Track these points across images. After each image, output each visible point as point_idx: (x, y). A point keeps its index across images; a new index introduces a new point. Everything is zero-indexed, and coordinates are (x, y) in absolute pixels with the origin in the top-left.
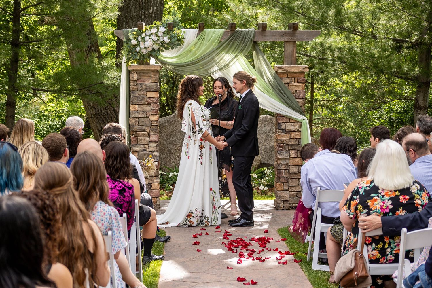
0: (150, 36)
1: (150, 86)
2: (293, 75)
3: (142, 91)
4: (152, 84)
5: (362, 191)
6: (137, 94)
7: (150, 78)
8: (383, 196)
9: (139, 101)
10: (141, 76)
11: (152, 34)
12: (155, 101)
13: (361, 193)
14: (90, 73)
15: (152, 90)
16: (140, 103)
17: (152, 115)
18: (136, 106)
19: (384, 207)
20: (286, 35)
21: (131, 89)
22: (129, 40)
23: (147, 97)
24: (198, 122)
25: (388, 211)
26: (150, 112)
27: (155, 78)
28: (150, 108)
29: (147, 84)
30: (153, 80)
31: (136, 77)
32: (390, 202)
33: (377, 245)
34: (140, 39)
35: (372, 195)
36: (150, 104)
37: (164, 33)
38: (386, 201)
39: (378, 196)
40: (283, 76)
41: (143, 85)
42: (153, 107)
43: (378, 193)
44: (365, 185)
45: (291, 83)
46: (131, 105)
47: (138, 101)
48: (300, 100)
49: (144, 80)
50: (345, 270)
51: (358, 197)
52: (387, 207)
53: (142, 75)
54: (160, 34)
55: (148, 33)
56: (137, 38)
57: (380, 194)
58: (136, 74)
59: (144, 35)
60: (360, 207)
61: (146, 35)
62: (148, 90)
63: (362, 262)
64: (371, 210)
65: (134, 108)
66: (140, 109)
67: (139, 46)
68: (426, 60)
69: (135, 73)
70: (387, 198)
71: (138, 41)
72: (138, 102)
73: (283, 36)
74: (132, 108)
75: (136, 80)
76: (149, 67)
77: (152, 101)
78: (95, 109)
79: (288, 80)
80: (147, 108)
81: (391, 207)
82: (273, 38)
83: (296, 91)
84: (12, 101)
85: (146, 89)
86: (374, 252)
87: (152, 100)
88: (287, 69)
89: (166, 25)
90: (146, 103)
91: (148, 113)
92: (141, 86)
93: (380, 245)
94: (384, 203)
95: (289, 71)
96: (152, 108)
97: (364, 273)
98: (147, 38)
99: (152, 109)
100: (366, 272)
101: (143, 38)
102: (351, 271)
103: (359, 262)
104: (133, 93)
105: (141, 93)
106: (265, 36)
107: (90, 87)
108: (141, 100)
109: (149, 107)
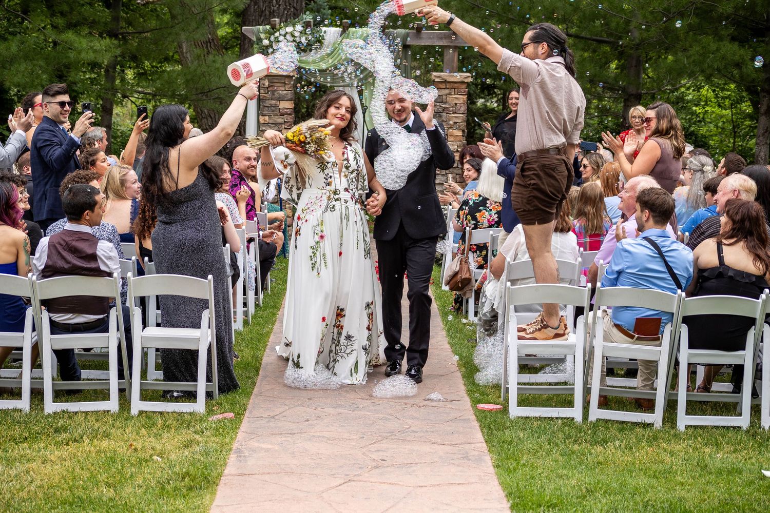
0: (285, 36)
1: (283, 94)
2: (452, 84)
3: (274, 100)
4: (285, 92)
5: (471, 203)
6: (268, 103)
7: (284, 85)
8: (491, 210)
10: (272, 82)
11: (287, 33)
12: (289, 113)
13: (470, 204)
14: (210, 75)
15: (286, 99)
16: (271, 115)
17: (285, 128)
18: (267, 118)
19: (491, 220)
20: (445, 38)
21: (261, 97)
22: (260, 40)
23: (280, 107)
25: (493, 223)
26: (283, 125)
27: (290, 85)
29: (280, 92)
30: (287, 87)
31: (267, 83)
32: (496, 215)
33: (481, 252)
34: (272, 38)
35: (481, 208)
36: (283, 115)
37: (301, 33)
38: (493, 214)
39: (486, 210)
40: (440, 86)
41: (275, 93)
43: (486, 207)
44: (474, 198)
45: (450, 94)
46: (260, 117)
47: (269, 111)
48: (461, 115)
49: (277, 88)
50: (451, 273)
51: (467, 208)
52: (493, 220)
53: (275, 81)
54: (297, 34)
55: (283, 32)
56: (270, 37)
57: (488, 207)
58: (267, 80)
59: (277, 34)
60: (469, 217)
61: (280, 35)
62: (281, 99)
63: (467, 266)
64: (479, 222)
65: (265, 120)
66: (271, 122)
67: (272, 47)
68: (636, 66)
69: (266, 78)
70: (494, 212)
71: (270, 42)
72: (269, 113)
73: (441, 38)
74: (261, 121)
75: (268, 87)
78: (211, 118)
79: (447, 91)
80: (280, 120)
81: (497, 219)
82: (430, 40)
83: (456, 104)
84: (108, 106)
85: (279, 98)
86: (478, 258)
87: (286, 111)
88: (446, 78)
89: (304, 22)
90: (279, 115)
91: (280, 126)
92: (273, 94)
93: (484, 253)
94: (491, 216)
95: (448, 80)
96: (286, 120)
97: (467, 276)
98: (281, 38)
99: (285, 122)
100: (470, 275)
101: (277, 38)
102: (456, 274)
103: (464, 266)
104: (263, 102)
105: (273, 102)
106: (420, 38)
107: (209, 91)
108: (273, 111)
109: (282, 119)
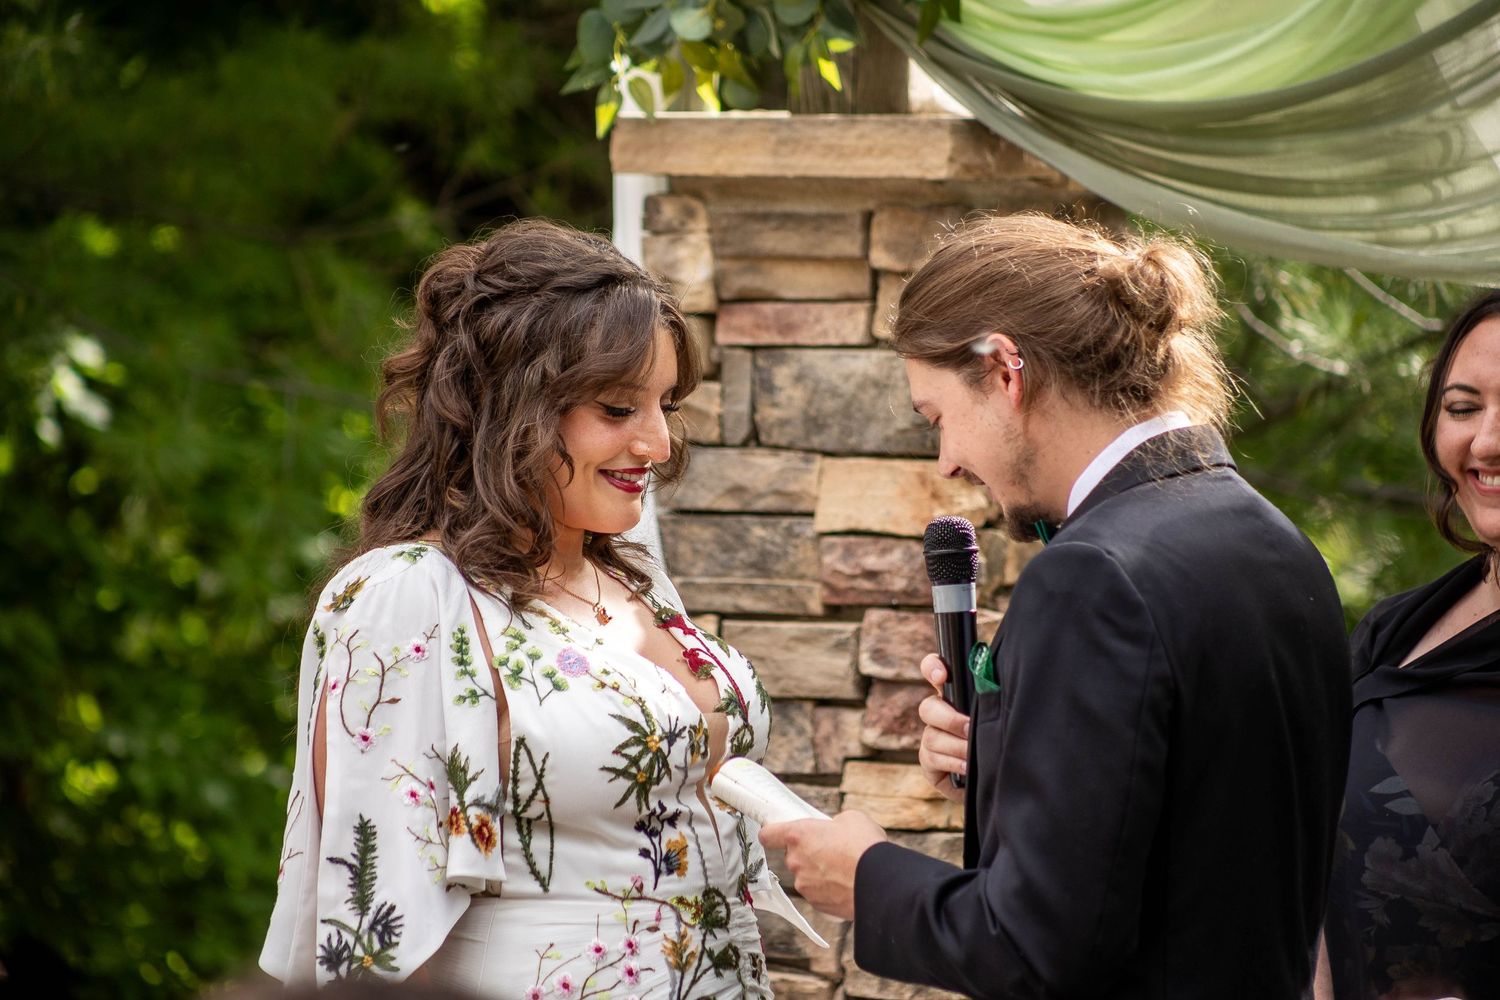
1: (848, 388)
3: (776, 448)
4: (868, 363)
7: (862, 283)
9: (737, 578)
10: (755, 260)
12: (899, 584)
15: (872, 439)
16: (747, 603)
17: (874, 755)
23: (821, 524)
24: (365, 833)
26: (851, 718)
28: (842, 663)
29: (819, 360)
36: (851, 611)
41: (782, 375)
42: (879, 656)
47: (727, 569)
49: (797, 313)
53: (771, 240)
58: (699, 236)
62: (827, 435)
69: (690, 213)
72: (725, 589)
75: (706, 302)
76: (830, 149)
77: (871, 575)
80: (824, 664)
85: (814, 423)
87: (871, 562)
90: (815, 606)
91: (826, 726)
92: (764, 386)
96: (869, 668)
99: (866, 683)
105: (762, 470)
108: (762, 565)
109: (840, 646)
